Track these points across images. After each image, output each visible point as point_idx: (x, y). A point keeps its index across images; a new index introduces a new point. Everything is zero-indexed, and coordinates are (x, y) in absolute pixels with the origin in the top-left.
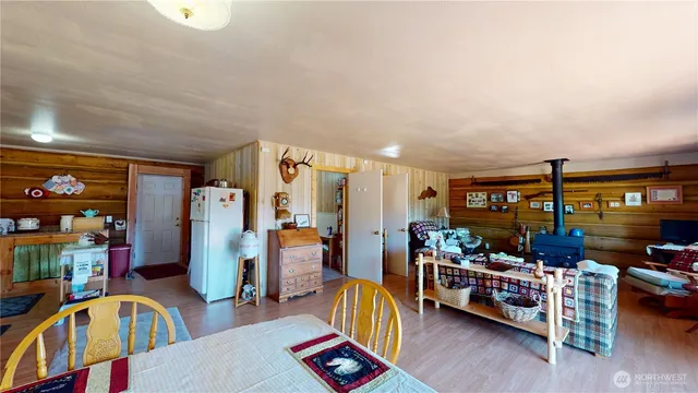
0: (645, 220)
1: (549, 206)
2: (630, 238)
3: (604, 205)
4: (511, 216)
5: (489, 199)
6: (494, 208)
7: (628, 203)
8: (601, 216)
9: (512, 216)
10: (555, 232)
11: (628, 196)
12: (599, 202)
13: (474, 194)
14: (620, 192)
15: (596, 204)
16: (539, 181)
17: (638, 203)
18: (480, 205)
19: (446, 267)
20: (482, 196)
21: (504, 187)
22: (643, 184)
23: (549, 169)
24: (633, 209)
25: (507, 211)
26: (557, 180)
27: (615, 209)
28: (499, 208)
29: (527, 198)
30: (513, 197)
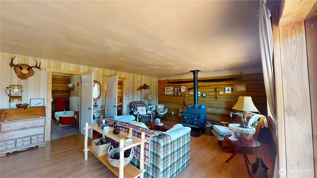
2: (227, 109)
3: (217, 93)
5: (174, 90)
7: (227, 92)
8: (216, 98)
9: (183, 99)
10: (194, 106)
11: (226, 88)
12: (216, 91)
13: (168, 88)
14: (223, 87)
15: (215, 93)
17: (230, 92)
18: (171, 93)
20: (172, 88)
21: (180, 84)
22: (232, 83)
24: (228, 95)
25: (180, 96)
27: (221, 95)
28: (177, 94)
29: (189, 90)
30: (183, 89)
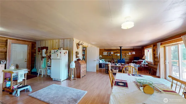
0: (131, 57)
1: (119, 55)
2: (129, 60)
3: (126, 55)
5: (108, 53)
7: (129, 54)
9: (112, 57)
10: (121, 59)
11: (129, 53)
14: (128, 52)
16: (117, 50)
17: (130, 54)
18: (106, 55)
19: (114, 66)
20: (106, 53)
22: (131, 51)
23: (120, 48)
26: (121, 50)
28: (109, 55)
29: (115, 53)
30: (112, 53)
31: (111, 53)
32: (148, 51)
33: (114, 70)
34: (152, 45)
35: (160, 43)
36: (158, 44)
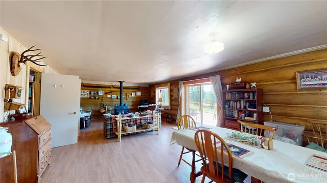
0: (135, 100)
1: (114, 97)
2: (132, 105)
3: (127, 96)
4: (100, 100)
5: (90, 93)
6: (92, 97)
7: (133, 96)
8: (127, 99)
10: (120, 105)
11: (133, 93)
13: (83, 91)
14: (130, 93)
16: (111, 87)
20: (87, 92)
21: (97, 89)
22: (135, 91)
24: (133, 97)
25: (98, 99)
26: (121, 88)
27: (130, 97)
28: (94, 97)
29: (106, 93)
30: (101, 93)
31: (98, 93)
32: (161, 91)
33: (127, 127)
34: (169, 84)
35: (183, 82)
36: (180, 82)
